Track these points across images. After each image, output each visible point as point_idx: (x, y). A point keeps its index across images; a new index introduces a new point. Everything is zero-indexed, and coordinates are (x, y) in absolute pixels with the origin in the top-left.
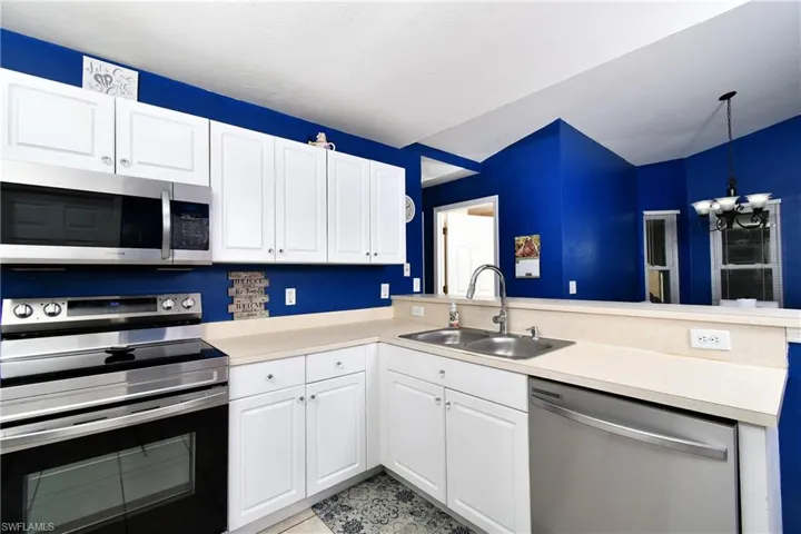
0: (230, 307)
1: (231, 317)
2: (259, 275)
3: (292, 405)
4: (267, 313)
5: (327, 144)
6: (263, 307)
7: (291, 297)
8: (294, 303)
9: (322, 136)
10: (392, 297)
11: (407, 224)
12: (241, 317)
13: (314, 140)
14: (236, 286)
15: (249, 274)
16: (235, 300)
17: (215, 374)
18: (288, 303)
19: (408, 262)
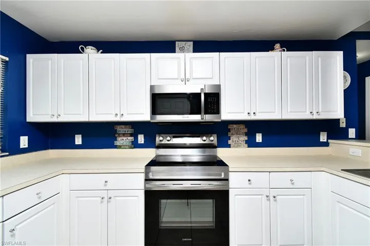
0: (229, 141)
1: (229, 146)
2: (242, 126)
3: (262, 197)
4: (246, 145)
5: (281, 49)
6: (244, 142)
7: (259, 138)
8: (261, 141)
9: (277, 46)
10: (329, 141)
11: (344, 90)
12: (234, 147)
13: (272, 49)
14: (232, 132)
15: (238, 125)
16: (231, 138)
17: (223, 174)
18: (257, 141)
19: (345, 117)
